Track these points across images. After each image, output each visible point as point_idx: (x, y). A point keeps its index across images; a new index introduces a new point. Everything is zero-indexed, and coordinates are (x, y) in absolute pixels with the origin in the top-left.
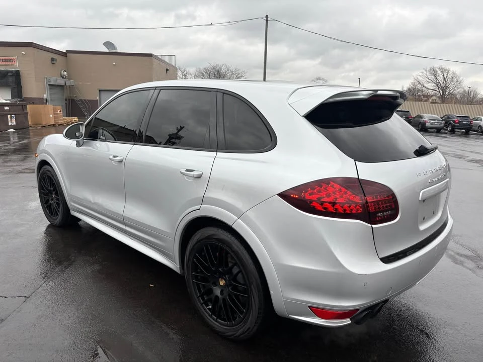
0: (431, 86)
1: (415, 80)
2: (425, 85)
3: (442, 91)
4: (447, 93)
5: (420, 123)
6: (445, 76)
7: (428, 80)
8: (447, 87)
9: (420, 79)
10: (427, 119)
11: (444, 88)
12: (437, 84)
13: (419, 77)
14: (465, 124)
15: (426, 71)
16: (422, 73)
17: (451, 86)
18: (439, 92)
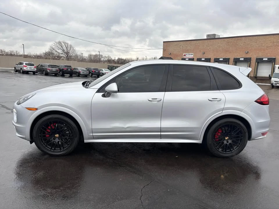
0: (60, 51)
1: (51, 47)
2: (57, 51)
3: (67, 54)
4: (69, 56)
5: (77, 72)
6: (67, 47)
7: (58, 48)
8: (68, 53)
9: (54, 47)
10: (80, 70)
11: (67, 53)
12: (63, 50)
13: (53, 46)
14: (97, 73)
15: (56, 43)
16: (54, 44)
17: (71, 52)
18: (65, 55)
